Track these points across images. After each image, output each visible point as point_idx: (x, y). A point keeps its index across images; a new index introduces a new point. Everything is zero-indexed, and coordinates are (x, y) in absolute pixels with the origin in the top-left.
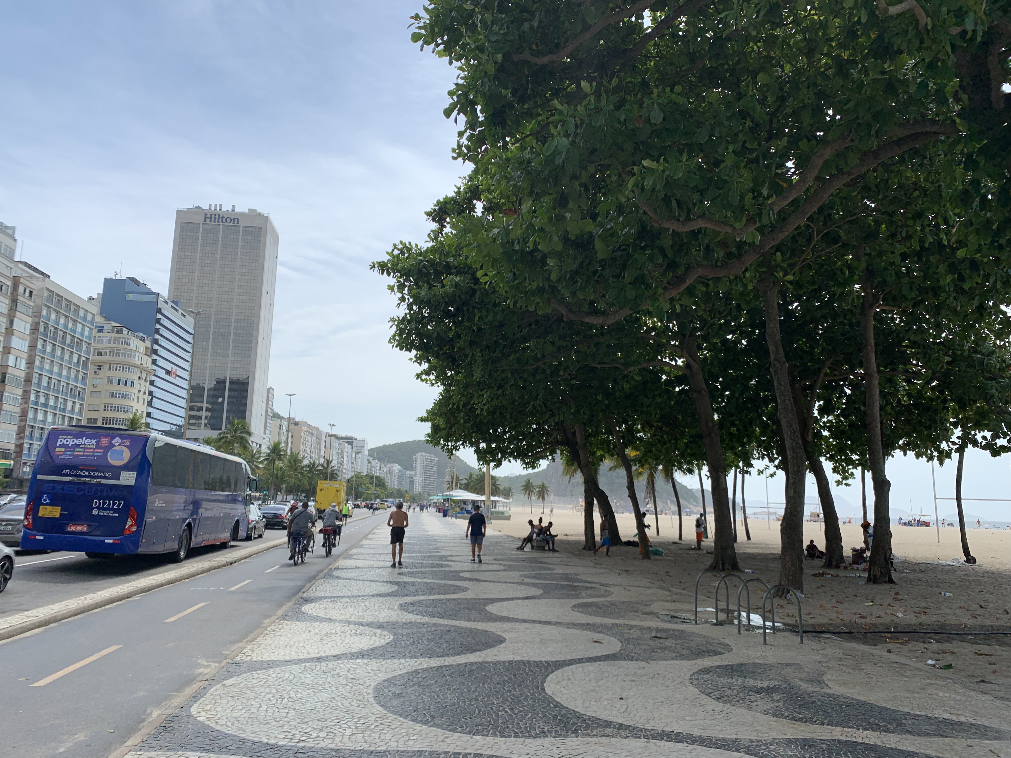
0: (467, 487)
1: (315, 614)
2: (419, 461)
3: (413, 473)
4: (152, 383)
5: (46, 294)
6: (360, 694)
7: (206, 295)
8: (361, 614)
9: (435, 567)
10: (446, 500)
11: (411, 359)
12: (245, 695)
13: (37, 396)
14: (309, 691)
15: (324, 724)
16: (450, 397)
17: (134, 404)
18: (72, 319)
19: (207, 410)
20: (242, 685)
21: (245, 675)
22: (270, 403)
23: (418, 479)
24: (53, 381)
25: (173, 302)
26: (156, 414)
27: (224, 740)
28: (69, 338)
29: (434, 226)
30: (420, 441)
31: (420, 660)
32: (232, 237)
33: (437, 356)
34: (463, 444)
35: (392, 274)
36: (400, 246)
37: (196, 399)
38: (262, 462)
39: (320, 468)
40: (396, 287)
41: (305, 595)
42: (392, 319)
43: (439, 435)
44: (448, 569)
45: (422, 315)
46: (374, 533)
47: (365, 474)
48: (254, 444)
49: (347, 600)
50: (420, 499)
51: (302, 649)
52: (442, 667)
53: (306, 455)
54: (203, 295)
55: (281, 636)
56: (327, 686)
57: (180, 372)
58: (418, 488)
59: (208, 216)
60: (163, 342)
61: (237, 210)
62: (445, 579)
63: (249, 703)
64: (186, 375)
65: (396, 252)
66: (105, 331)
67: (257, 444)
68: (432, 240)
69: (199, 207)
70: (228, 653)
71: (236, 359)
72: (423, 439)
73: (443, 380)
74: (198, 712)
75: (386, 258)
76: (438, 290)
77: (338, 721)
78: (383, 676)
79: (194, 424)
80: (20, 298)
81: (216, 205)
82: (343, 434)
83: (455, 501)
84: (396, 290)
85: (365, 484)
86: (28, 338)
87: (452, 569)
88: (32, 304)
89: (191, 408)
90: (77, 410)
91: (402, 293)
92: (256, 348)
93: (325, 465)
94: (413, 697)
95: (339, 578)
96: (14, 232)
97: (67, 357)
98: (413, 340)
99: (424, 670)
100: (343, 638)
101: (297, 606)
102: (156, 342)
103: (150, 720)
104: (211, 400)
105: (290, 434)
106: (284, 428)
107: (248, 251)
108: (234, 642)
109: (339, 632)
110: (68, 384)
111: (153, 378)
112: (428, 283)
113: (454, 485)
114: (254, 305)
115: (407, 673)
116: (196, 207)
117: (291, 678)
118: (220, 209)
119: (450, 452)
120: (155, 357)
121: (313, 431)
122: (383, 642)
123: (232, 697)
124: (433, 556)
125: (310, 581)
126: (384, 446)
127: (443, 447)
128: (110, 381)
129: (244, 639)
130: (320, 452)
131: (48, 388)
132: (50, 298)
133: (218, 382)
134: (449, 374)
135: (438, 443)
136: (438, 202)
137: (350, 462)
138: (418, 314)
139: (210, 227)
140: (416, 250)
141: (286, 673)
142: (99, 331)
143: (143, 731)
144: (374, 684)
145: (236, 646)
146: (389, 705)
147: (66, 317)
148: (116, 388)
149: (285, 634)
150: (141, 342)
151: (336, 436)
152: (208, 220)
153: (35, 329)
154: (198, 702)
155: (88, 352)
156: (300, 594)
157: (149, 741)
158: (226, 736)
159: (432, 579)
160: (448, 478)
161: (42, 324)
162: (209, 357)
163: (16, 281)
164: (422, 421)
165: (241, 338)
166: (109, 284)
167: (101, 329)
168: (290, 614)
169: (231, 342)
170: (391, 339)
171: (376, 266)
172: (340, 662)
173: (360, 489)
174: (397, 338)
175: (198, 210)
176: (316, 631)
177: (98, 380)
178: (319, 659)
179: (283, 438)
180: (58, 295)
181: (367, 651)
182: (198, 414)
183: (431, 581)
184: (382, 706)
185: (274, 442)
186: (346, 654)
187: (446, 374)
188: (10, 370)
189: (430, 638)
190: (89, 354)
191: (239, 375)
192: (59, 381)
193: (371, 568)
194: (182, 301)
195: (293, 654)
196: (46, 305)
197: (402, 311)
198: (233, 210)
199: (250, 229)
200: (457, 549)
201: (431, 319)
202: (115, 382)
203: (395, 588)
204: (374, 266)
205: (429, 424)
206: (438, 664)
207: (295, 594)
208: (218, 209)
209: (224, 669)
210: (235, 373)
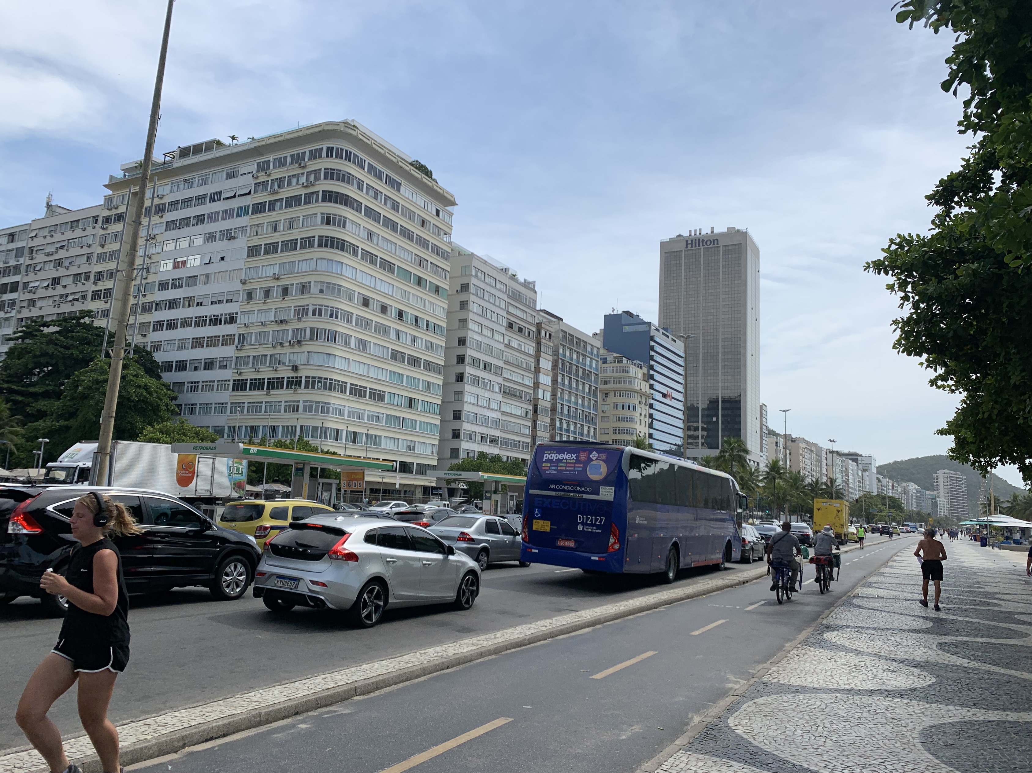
0: (1011, 512)
1: (838, 642)
2: (941, 480)
3: (935, 493)
4: (651, 406)
5: (561, 335)
6: (904, 736)
7: (693, 319)
8: (892, 649)
9: (978, 605)
10: (984, 526)
11: (921, 364)
12: (778, 717)
13: (561, 423)
14: (844, 724)
15: (867, 761)
16: (978, 405)
17: (637, 426)
18: (582, 354)
19: (703, 429)
20: (773, 706)
21: (775, 696)
22: (764, 419)
23: (943, 501)
24: (572, 409)
25: (663, 329)
26: (656, 435)
27: (764, 757)
28: (581, 370)
29: (938, 209)
30: (941, 456)
31: (973, 711)
32: (713, 258)
33: (955, 358)
34: (1000, 460)
35: (891, 272)
36: (898, 240)
37: (692, 419)
38: (761, 481)
39: (824, 487)
40: (896, 286)
41: (825, 622)
42: (896, 322)
43: (967, 449)
44: (996, 608)
45: (932, 313)
46: (895, 561)
47: (875, 494)
48: (752, 462)
49: (873, 632)
50: (948, 524)
51: (830, 678)
52: (1004, 722)
53: (807, 473)
54: (690, 319)
55: (805, 661)
56: (863, 721)
57: (675, 395)
58: (943, 511)
59: (689, 242)
60: (658, 367)
61: (716, 231)
62: (993, 620)
63: (783, 725)
64: (680, 397)
65: (894, 247)
66: (608, 362)
67: (754, 462)
68: (938, 226)
69: (680, 236)
70: (754, 672)
71: (726, 377)
72: (945, 454)
73: (966, 385)
74: (735, 725)
75: (882, 256)
76: (950, 281)
77: (882, 761)
78: (928, 722)
79: (691, 444)
80: (543, 341)
81: (696, 231)
82: (845, 450)
83: (996, 528)
84: (897, 289)
85: (876, 505)
86: (551, 373)
87: (1002, 610)
88: (551, 344)
89: (689, 429)
90: (592, 434)
91: (904, 291)
92: (745, 365)
93: (829, 484)
94: (969, 751)
95: (860, 607)
96: (534, 286)
97: (580, 387)
98: (923, 343)
99: (980, 723)
100: (875, 673)
101: (818, 632)
102: (651, 368)
103: (693, 724)
104: (705, 419)
105: (788, 452)
106: (781, 445)
107: (730, 269)
108: (758, 662)
109: (869, 666)
110: (583, 411)
111: (652, 401)
112: (937, 276)
113: (993, 508)
114: (739, 322)
115: (958, 722)
116: (678, 236)
117: (823, 706)
118: (700, 234)
119: (984, 470)
120: (652, 382)
121: (812, 448)
122: (923, 684)
123: (765, 716)
124: (975, 591)
125: (828, 608)
126: (896, 463)
127: (973, 464)
128: (616, 406)
129: (768, 660)
130: (821, 470)
131: (569, 415)
132: (564, 337)
133: (710, 402)
134: (974, 377)
135: (967, 460)
136: (942, 181)
137: (856, 481)
138: (927, 313)
139: (691, 252)
140: (917, 242)
141: (817, 701)
142: (604, 363)
143: (689, 734)
144: (919, 728)
145: (761, 666)
146: (941, 754)
147: (578, 353)
148: (622, 413)
149: (809, 660)
150: (639, 369)
151: (837, 452)
152: (689, 246)
153: (555, 365)
154: (734, 715)
155: (596, 382)
156: (819, 621)
157: (695, 744)
158: (766, 753)
159: (977, 618)
160: (982, 500)
161: (560, 361)
162: (700, 377)
163: (539, 326)
164: (942, 434)
165: (730, 357)
166: (608, 319)
167: (605, 361)
168: (811, 640)
169: (720, 361)
170: (895, 344)
171: (871, 266)
172: (875, 698)
173: (871, 510)
174: (903, 342)
175: (679, 238)
176: (843, 661)
177: (606, 406)
178: (851, 692)
179: (781, 456)
180: (569, 334)
181: (906, 690)
182: (695, 433)
183: (978, 621)
184: (932, 754)
185: (773, 460)
186: (880, 690)
187: (969, 378)
188: (540, 402)
189: (983, 686)
190: (597, 383)
191: (731, 393)
192: (576, 409)
193: (896, 599)
194: (671, 327)
195: (821, 682)
196: (561, 344)
197: (907, 311)
198: (712, 232)
199: (730, 248)
200: (1006, 586)
201: (943, 316)
202: (620, 407)
203: (930, 624)
204: (868, 267)
205: (952, 437)
206: (998, 718)
207: (814, 620)
208: (698, 234)
209: (753, 687)
210: (726, 391)
